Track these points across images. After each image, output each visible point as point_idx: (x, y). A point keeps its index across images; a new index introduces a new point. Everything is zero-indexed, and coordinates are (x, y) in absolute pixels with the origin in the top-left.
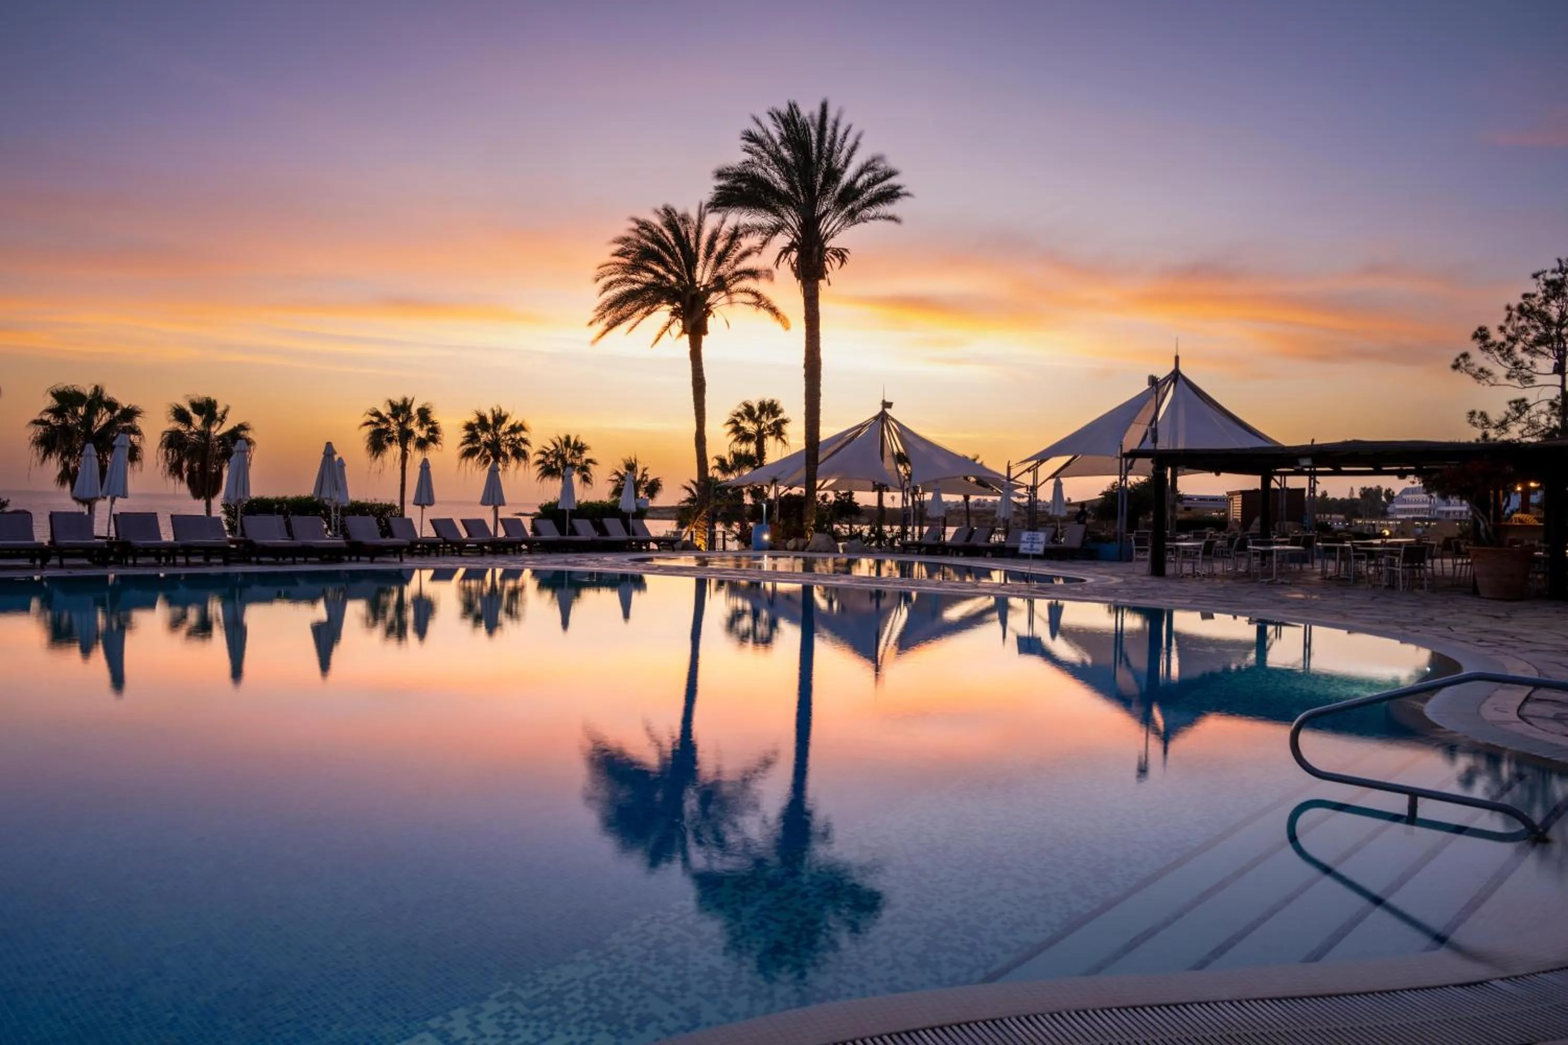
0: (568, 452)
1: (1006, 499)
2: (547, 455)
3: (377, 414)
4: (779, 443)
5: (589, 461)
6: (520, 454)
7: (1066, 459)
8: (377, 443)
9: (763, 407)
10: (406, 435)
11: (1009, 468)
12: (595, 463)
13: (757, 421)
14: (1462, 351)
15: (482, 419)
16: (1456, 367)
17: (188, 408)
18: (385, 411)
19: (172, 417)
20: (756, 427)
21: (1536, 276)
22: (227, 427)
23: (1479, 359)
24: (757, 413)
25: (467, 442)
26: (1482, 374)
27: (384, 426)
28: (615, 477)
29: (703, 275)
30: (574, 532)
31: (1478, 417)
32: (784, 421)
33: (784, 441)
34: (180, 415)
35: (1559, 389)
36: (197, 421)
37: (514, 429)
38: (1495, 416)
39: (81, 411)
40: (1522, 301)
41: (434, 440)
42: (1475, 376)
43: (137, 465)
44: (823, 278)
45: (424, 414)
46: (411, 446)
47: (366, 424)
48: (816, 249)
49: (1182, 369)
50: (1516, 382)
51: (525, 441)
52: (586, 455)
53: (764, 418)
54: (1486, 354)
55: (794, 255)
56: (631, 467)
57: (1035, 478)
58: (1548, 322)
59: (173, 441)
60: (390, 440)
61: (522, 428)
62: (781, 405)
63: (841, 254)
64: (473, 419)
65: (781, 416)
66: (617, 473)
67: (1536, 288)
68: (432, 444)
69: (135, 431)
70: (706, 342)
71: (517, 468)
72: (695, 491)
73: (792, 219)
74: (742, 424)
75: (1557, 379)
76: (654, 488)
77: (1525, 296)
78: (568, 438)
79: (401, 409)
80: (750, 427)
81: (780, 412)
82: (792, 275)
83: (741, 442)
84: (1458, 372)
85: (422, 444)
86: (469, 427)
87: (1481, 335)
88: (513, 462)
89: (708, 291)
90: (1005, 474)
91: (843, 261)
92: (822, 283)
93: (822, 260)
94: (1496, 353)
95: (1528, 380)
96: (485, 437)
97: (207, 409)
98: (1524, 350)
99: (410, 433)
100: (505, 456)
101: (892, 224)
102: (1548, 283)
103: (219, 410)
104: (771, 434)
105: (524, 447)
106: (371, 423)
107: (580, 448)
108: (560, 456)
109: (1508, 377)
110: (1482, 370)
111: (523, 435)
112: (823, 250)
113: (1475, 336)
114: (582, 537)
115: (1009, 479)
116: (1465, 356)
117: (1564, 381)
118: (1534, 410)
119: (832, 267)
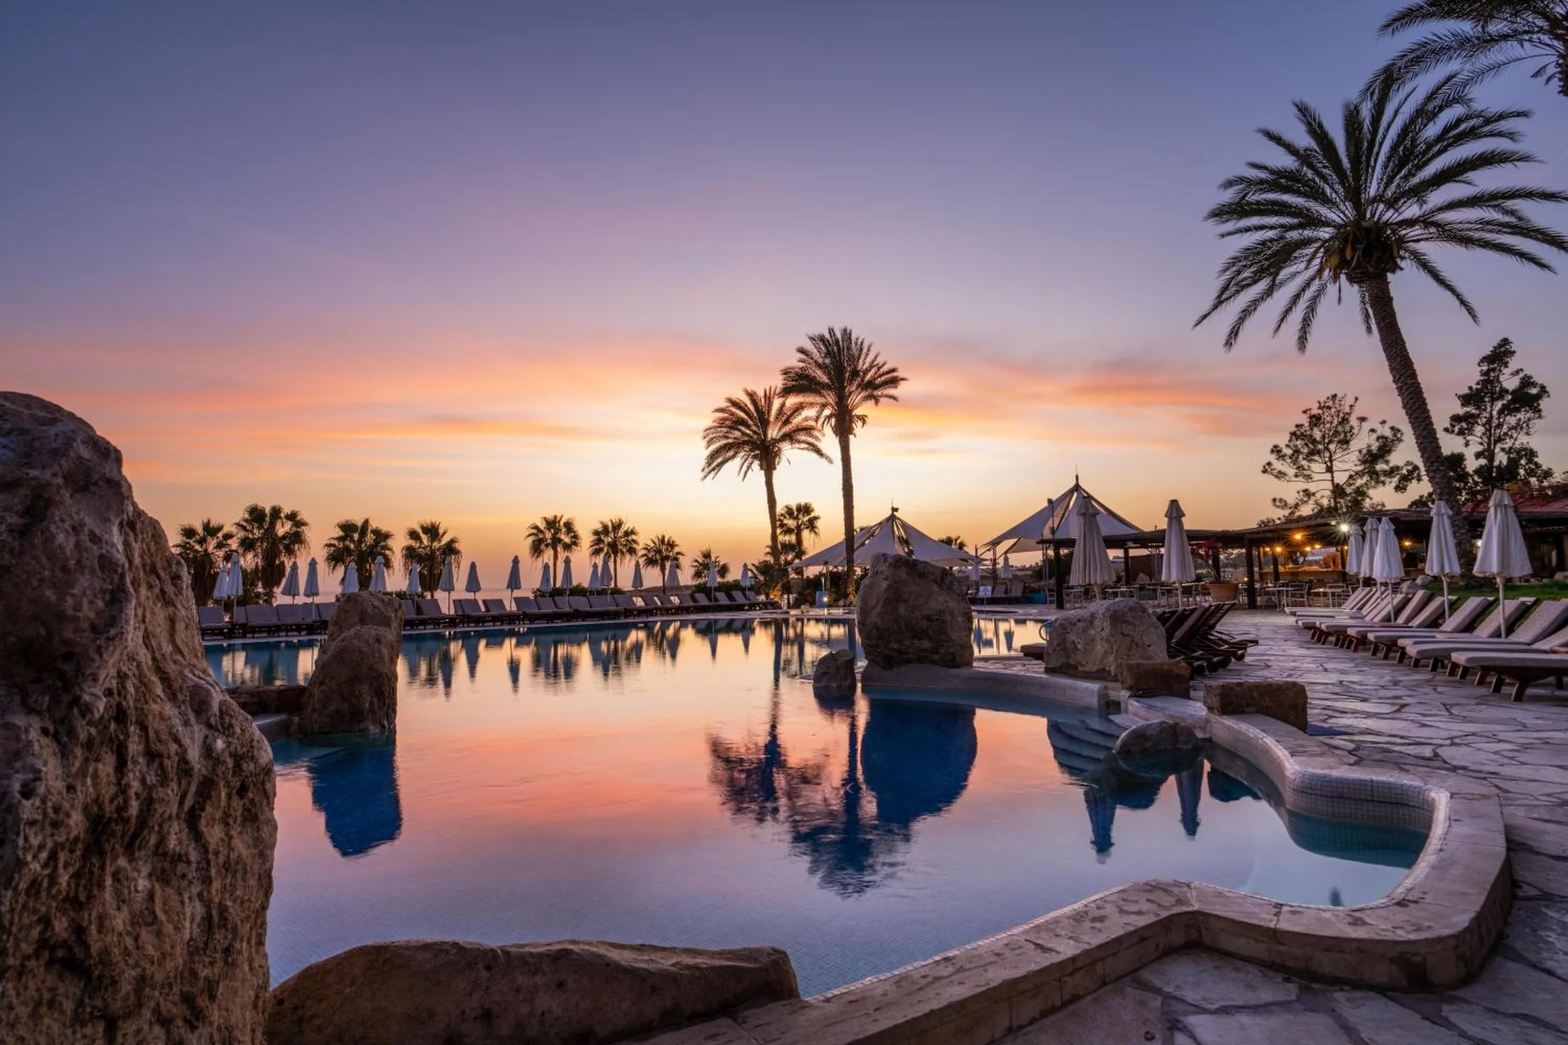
0: (664, 548)
1: (976, 569)
2: (649, 551)
3: (536, 527)
4: (813, 535)
5: (678, 553)
6: (632, 551)
7: (1013, 541)
8: (537, 549)
9: (799, 509)
10: (556, 541)
11: (976, 550)
12: (683, 555)
13: (797, 518)
14: (1267, 461)
15: (605, 527)
16: (1265, 471)
17: (420, 531)
18: (542, 526)
19: (408, 537)
20: (795, 523)
21: (1305, 412)
22: (445, 540)
23: (1278, 465)
24: (796, 513)
25: (595, 544)
26: (1281, 475)
27: (541, 536)
28: (696, 564)
29: (773, 432)
30: (716, 600)
31: (1279, 502)
32: (816, 518)
33: (816, 533)
34: (413, 535)
35: (1330, 483)
36: (425, 539)
37: (627, 534)
38: (1291, 501)
39: (356, 536)
40: (1295, 429)
41: (575, 544)
42: (1277, 477)
43: (391, 571)
44: (851, 433)
45: (569, 526)
46: (559, 548)
47: (529, 536)
48: (847, 417)
49: (1081, 483)
50: (1301, 479)
51: (635, 541)
52: (676, 550)
53: (800, 516)
54: (1281, 462)
55: (833, 421)
56: (707, 555)
57: (995, 554)
58: (1314, 442)
59: (410, 554)
60: (547, 545)
61: (633, 532)
62: (814, 506)
63: (863, 419)
64: (599, 527)
65: (813, 515)
66: (696, 561)
67: (1305, 420)
68: (574, 547)
69: (386, 548)
70: (776, 475)
71: (630, 560)
72: (755, 571)
73: (831, 398)
74: (785, 521)
75: (1328, 476)
76: (724, 570)
77: (1297, 426)
78: (663, 537)
79: (552, 524)
80: (791, 523)
81: (812, 511)
82: (832, 432)
83: (785, 534)
84: (1266, 475)
85: (567, 547)
86: (596, 533)
87: (1276, 450)
88: (628, 556)
89: (776, 441)
90: (974, 554)
91: (864, 423)
92: (851, 437)
93: (851, 421)
94: (1289, 461)
95: (1308, 478)
96: (608, 540)
97: (432, 531)
98: (1304, 459)
99: (560, 540)
100: (622, 553)
101: (892, 401)
102: (1311, 417)
103: (441, 531)
104: (807, 528)
105: (635, 546)
106: (533, 534)
107: (672, 545)
108: (659, 552)
109: (1296, 476)
110: (1280, 472)
111: (634, 537)
112: (851, 417)
113: (1272, 451)
114: (722, 603)
115: (976, 557)
116: (1269, 464)
117: (1333, 477)
118: (1318, 495)
119: (858, 427)
